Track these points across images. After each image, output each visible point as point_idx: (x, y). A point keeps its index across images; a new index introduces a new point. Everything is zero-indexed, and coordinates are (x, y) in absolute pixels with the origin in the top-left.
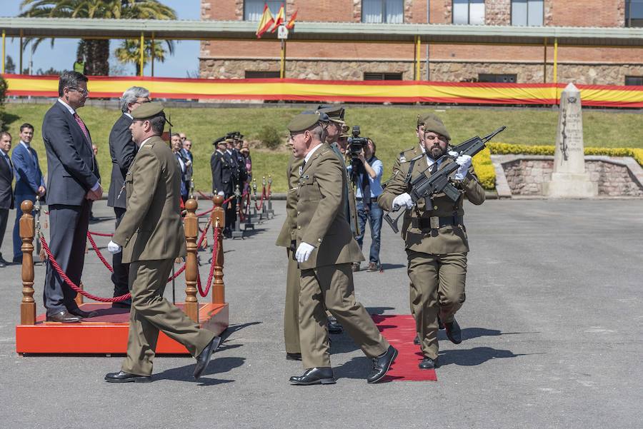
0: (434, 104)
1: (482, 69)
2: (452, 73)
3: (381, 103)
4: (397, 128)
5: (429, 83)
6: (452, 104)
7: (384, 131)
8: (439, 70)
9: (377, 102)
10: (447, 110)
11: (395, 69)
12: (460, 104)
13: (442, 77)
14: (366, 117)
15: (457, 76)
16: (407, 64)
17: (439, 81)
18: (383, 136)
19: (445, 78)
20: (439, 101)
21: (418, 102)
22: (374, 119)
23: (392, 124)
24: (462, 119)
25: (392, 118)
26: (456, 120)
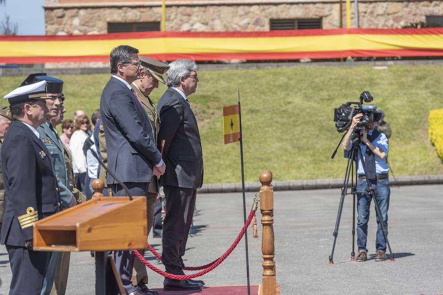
0: (369, 59)
1: (431, 8)
2: (390, 17)
3: (297, 61)
4: (324, 94)
5: (359, 31)
6: (393, 59)
7: (307, 97)
8: (372, 13)
9: (292, 59)
10: (389, 66)
11: (312, 12)
12: (404, 58)
13: (376, 22)
14: (282, 80)
15: (397, 20)
16: (328, 6)
17: (373, 27)
18: (306, 104)
19: (380, 23)
20: (375, 55)
21: (349, 58)
22: (292, 82)
23: (317, 88)
24: (411, 79)
25: (316, 80)
26: (404, 79)
